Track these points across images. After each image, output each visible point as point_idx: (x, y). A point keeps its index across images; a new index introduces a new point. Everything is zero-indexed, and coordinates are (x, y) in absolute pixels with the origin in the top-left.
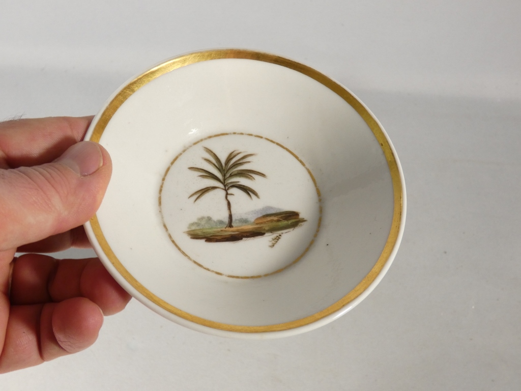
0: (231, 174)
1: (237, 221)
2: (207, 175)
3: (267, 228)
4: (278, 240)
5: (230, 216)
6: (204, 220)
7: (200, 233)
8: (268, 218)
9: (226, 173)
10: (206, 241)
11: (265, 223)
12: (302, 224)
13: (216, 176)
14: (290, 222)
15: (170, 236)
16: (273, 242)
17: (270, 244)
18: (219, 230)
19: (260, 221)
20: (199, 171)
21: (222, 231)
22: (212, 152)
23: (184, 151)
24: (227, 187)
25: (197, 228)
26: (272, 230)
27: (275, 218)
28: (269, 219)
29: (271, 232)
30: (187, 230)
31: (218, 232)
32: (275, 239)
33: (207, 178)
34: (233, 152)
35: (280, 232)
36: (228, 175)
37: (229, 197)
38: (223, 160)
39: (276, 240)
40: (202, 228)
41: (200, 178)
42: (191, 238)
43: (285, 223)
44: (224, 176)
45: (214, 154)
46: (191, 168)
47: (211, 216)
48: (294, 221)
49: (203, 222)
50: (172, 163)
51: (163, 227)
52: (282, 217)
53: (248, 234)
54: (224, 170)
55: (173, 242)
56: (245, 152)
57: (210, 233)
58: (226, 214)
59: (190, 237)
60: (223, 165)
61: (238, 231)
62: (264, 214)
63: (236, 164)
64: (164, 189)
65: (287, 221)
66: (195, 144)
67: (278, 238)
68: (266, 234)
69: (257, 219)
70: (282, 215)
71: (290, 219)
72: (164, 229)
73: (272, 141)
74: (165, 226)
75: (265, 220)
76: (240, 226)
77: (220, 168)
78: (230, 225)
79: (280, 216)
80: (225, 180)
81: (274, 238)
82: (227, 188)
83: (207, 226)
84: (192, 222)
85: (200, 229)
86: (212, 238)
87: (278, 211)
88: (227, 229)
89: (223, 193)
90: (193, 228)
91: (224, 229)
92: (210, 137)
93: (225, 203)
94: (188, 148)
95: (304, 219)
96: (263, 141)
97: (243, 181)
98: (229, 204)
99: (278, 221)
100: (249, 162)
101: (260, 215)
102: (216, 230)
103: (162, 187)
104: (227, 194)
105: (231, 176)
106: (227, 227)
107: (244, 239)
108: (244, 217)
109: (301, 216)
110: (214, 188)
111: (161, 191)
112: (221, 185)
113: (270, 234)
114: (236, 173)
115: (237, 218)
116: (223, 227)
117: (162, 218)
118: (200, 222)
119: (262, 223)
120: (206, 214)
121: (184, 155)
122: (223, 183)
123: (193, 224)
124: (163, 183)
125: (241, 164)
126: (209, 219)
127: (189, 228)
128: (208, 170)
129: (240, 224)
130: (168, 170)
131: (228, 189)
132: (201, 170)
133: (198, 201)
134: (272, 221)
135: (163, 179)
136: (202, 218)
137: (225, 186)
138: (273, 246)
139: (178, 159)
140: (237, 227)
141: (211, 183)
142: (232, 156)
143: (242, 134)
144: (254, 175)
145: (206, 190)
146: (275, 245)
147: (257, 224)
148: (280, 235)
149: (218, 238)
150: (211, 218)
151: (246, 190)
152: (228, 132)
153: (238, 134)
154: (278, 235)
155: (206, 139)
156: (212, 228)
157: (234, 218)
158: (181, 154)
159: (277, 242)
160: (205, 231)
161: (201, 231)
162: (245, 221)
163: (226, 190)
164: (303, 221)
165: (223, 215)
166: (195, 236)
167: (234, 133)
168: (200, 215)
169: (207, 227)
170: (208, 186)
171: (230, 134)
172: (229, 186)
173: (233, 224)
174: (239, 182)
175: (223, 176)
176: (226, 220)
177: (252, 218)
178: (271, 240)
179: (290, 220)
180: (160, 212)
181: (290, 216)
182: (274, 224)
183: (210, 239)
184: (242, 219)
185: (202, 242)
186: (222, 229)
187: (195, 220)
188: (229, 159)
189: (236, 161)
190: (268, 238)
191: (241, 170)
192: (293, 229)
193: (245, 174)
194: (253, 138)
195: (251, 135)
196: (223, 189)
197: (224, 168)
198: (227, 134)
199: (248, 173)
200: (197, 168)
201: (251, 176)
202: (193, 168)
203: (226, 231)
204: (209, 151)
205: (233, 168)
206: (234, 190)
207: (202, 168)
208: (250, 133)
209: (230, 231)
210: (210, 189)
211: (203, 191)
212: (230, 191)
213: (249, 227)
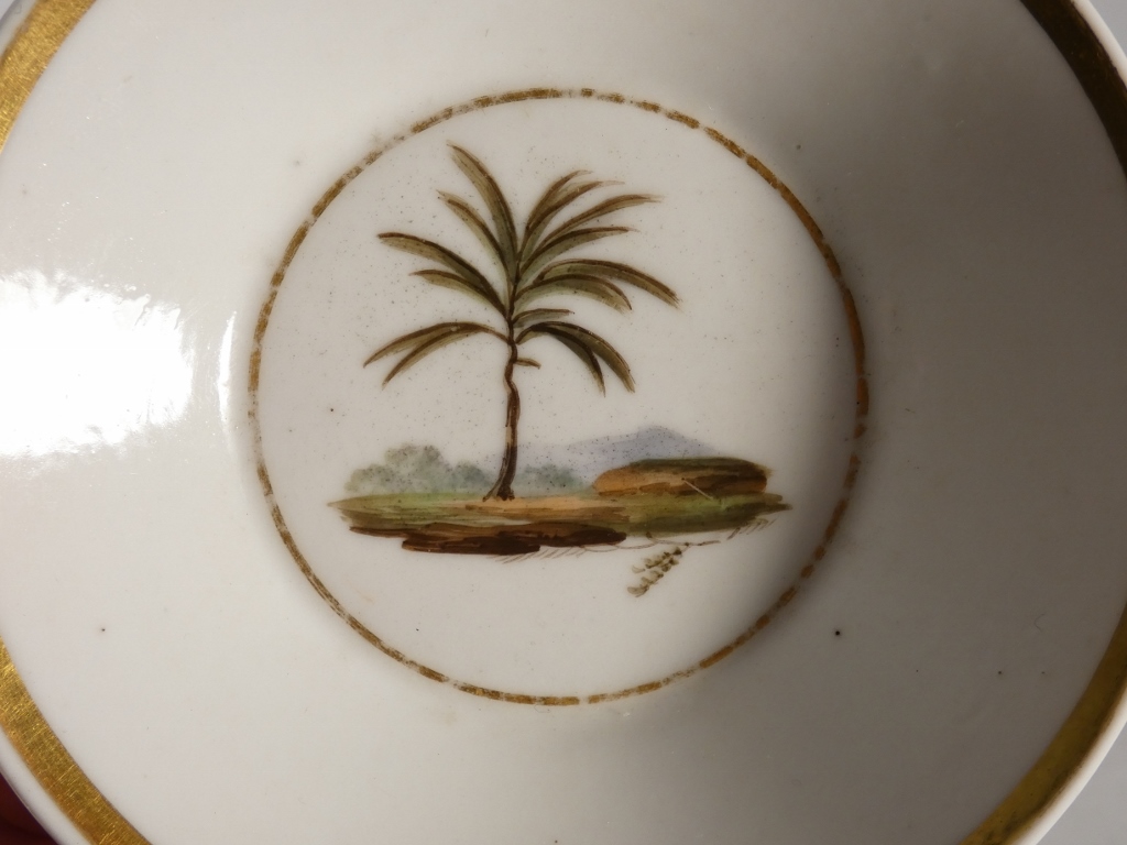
0: (541, 276)
1: (533, 476)
2: (450, 270)
3: (635, 517)
4: (666, 569)
5: (511, 454)
6: (411, 459)
7: (387, 510)
8: (647, 475)
9: (526, 267)
10: (406, 544)
11: (632, 493)
12: (770, 517)
13: (483, 280)
14: (726, 503)
15: (278, 517)
16: (647, 574)
17: (636, 581)
18: (460, 503)
19: (618, 485)
20: (421, 252)
21: (469, 508)
22: (482, 171)
23: (372, 158)
24: (518, 328)
25: (383, 491)
26: (652, 527)
27: (675, 481)
28: (652, 479)
29: (649, 536)
30: (340, 493)
31: (456, 512)
32: (657, 563)
33: (448, 285)
34: (566, 179)
35: (680, 539)
36: (530, 278)
37: (520, 375)
38: (522, 209)
39: (658, 569)
40: (397, 491)
41: (419, 280)
42: (353, 529)
43: (706, 503)
44: (515, 279)
45: (490, 180)
46: (392, 237)
47: (438, 442)
48: (741, 500)
49: (405, 470)
50: (318, 210)
51: (256, 476)
52: (700, 479)
53: (563, 533)
54: (518, 257)
55: (286, 538)
56: (614, 183)
57: (423, 516)
58: (496, 445)
59: (349, 523)
60: (520, 231)
61: (528, 517)
62: (638, 456)
63: (573, 234)
64: (273, 319)
65: (718, 497)
66: (420, 128)
67: (666, 562)
68: (630, 541)
69: (606, 476)
71: (730, 491)
72: (259, 487)
73: (731, 146)
74: (263, 474)
75: (636, 483)
76: (538, 498)
77: (505, 248)
78: (504, 491)
79: (693, 475)
80: (514, 298)
81: (653, 560)
82: (517, 332)
83: (417, 486)
84: (365, 465)
85: (391, 497)
86: (429, 533)
87: (692, 454)
88: (491, 502)
89: (497, 352)
90: (367, 489)
91: (478, 502)
92: (485, 102)
93: (500, 395)
94: (387, 147)
95: (780, 498)
97: (584, 311)
98: (514, 402)
99: (684, 492)
100: (623, 230)
101: (621, 462)
102: (447, 503)
103: (267, 309)
104: (514, 360)
105: (543, 283)
106: (490, 494)
107: (543, 548)
108: (561, 460)
109: (773, 486)
110: (469, 328)
111: (262, 326)
112: (495, 319)
113: (641, 541)
114: (563, 270)
115: (534, 464)
116: (476, 495)
117: (258, 440)
118: (393, 467)
119: (620, 493)
120: (420, 436)
121: (370, 173)
122: (506, 311)
123: (366, 474)
124: (273, 296)
125: (589, 235)
126: (431, 455)
127: (351, 487)
128: (456, 251)
129: (542, 490)
130: (300, 236)
131: (520, 340)
132: (426, 249)
133: (401, 379)
134: (660, 489)
135: (278, 279)
136: (405, 452)
137: (511, 324)
138: (645, 589)
139: (344, 192)
140: (530, 496)
141: (461, 305)
142: (560, 196)
143: (618, 99)
144: (630, 291)
145: (434, 334)
146: (653, 589)
147: (603, 495)
148: (678, 552)
149: (453, 535)
150: (438, 454)
151: (590, 350)
152: (560, 85)
153: (601, 97)
154: (669, 549)
155: (465, 109)
156: (435, 493)
157: (522, 461)
158: (358, 171)
159: (660, 576)
160: (407, 504)
161: (394, 503)
162: (560, 479)
163: (512, 343)
164: (776, 505)
165: (479, 444)
166: (368, 522)
167: (588, 93)
168: (397, 440)
169: (419, 490)
170: (448, 318)
171: (570, 93)
173: (515, 487)
174: (567, 312)
175: (509, 280)
176: (493, 468)
177: (589, 470)
178: (642, 565)
179: (729, 494)
180: (251, 414)
181: (732, 479)
182: (667, 502)
183: (423, 536)
184: (553, 467)
185: (391, 547)
186: (471, 502)
187: (374, 455)
188: (547, 207)
189: (574, 221)
190: (629, 556)
191: (584, 261)
192: (729, 532)
193: (601, 279)
194: (658, 122)
195: (655, 108)
196: (500, 336)
197: (520, 244)
198: (556, 94)
199: (604, 272)
200: (415, 238)
201: (619, 292)
202: (400, 235)
203: (483, 511)
204: (472, 165)
205: (557, 246)
206: (543, 348)
207: (434, 240)
208: (651, 100)
209: (499, 514)
210: (451, 333)
211: (425, 338)
212: (525, 350)
213: (571, 504)
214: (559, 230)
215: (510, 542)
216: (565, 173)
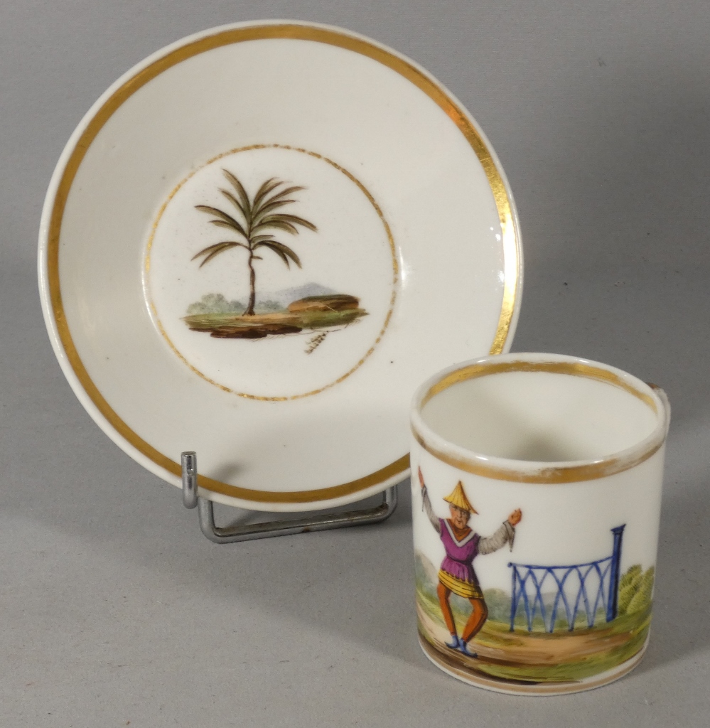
0: (261, 222)
1: (262, 305)
2: (224, 220)
3: (305, 321)
4: (320, 342)
5: (253, 296)
6: (212, 299)
7: (203, 321)
8: (309, 303)
9: (255, 218)
10: (212, 335)
11: (303, 311)
12: (361, 318)
13: (237, 224)
14: (343, 314)
15: (160, 324)
16: (312, 345)
17: (308, 348)
18: (233, 317)
19: (297, 308)
20: (212, 213)
21: (237, 319)
22: (235, 179)
23: (191, 175)
24: (254, 243)
25: (202, 313)
26: (314, 325)
27: (321, 305)
28: (312, 305)
29: (312, 329)
30: (185, 314)
31: (232, 321)
32: (316, 340)
33: (223, 226)
34: (269, 181)
35: (325, 329)
36: (257, 223)
37: (255, 263)
38: (252, 195)
39: (316, 342)
40: (207, 313)
41: (212, 224)
42: (190, 329)
43: (335, 314)
44: (251, 223)
45: (239, 182)
46: (200, 207)
47: (223, 292)
48: (348, 312)
49: (210, 304)
50: (171, 197)
52: (332, 304)
53: (276, 329)
54: (251, 214)
56: (288, 182)
57: (219, 323)
58: (247, 293)
59: (189, 326)
60: (251, 203)
61: (261, 322)
62: (305, 296)
63: (273, 204)
64: (155, 242)
65: (339, 311)
66: (211, 161)
67: (320, 340)
68: (305, 331)
69: (293, 304)
70: (333, 301)
71: (344, 308)
73: (335, 165)
74: (153, 307)
75: (305, 307)
76: (264, 314)
77: (246, 211)
78: (251, 312)
79: (328, 302)
80: (250, 231)
81: (314, 338)
82: (252, 245)
83: (215, 310)
84: (194, 302)
85: (205, 315)
86: (221, 330)
87: (327, 294)
88: (246, 317)
89: (246, 254)
90: (195, 312)
91: (240, 317)
92: (235, 151)
93: (248, 271)
95: (364, 310)
96: (321, 163)
97: (279, 235)
98: (253, 274)
99: (325, 310)
100: (293, 201)
101: (299, 298)
102: (229, 318)
103: (152, 238)
104: (252, 257)
105: (262, 224)
106: (245, 313)
107: (268, 335)
108: (274, 299)
109: (361, 306)
110: (233, 244)
111: (150, 245)
112: (241, 239)
113: (309, 331)
114: (270, 219)
115: (262, 301)
116: (239, 314)
117: (150, 292)
118: (205, 303)
119: (299, 311)
120: (216, 290)
121: (191, 182)
122: (248, 236)
123: (194, 306)
124: (154, 232)
125: (280, 204)
126: (220, 298)
127: (189, 311)
128: (226, 212)
129: (266, 311)
130: (164, 208)
131: (253, 249)
132: (214, 211)
133: (206, 265)
134: (315, 309)
135: (155, 225)
136: (209, 297)
137: (250, 242)
138: (311, 351)
140: (262, 314)
141: (229, 234)
142: (267, 188)
143: (288, 148)
144: (297, 226)
145: (219, 247)
146: (315, 351)
147: (292, 312)
148: (324, 335)
149: (231, 331)
150: (223, 297)
151: (283, 251)
152: (265, 143)
153: (282, 147)
154: (321, 334)
155: (227, 154)
156: (222, 314)
157: (258, 300)
158: (186, 180)
159: (317, 345)
160: (210, 319)
161: (206, 318)
162: (274, 306)
163: (251, 250)
164: (363, 313)
165: (242, 295)
166: (197, 326)
167: (276, 146)
168: (206, 292)
169: (216, 312)
170: (224, 240)
171: (269, 146)
172: (257, 242)
173: (255, 310)
174: (272, 236)
175: (248, 223)
176: (246, 302)
177: (285, 302)
178: (309, 341)
179: (343, 310)
181: (345, 303)
182: (319, 315)
183: (220, 332)
184: (271, 301)
185: (207, 335)
186: (238, 317)
187: (197, 298)
188: (261, 194)
189: (274, 198)
190: (306, 336)
191: (281, 215)
192: (344, 326)
193: (285, 222)
194: (305, 157)
195: (303, 151)
196: (246, 247)
197: (251, 208)
198: (263, 147)
199: (289, 220)
200: (209, 207)
201: (293, 227)
202: (203, 206)
203: (243, 321)
204: (233, 178)
205: (267, 209)
206: (263, 251)
207: (216, 208)
208: (301, 147)
209: (249, 322)
210: (225, 246)
211: (215, 248)
212: (258, 252)
213: (278, 317)
214: (267, 202)
215: (254, 333)
216: (268, 179)
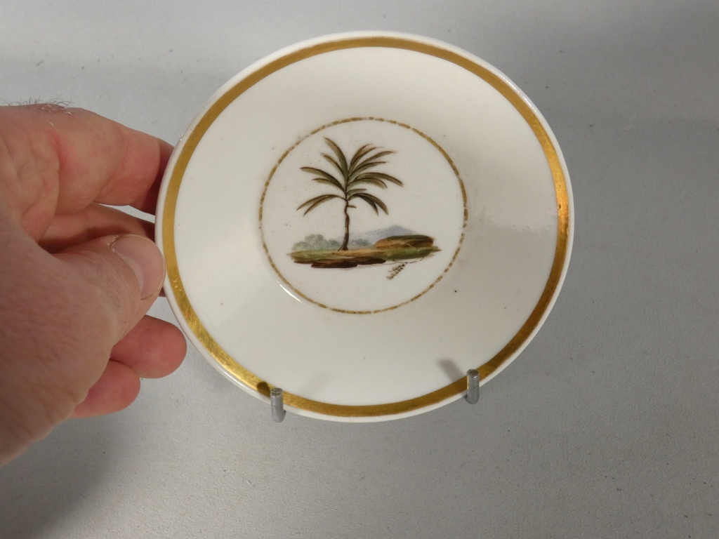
0: (356, 178)
1: (355, 243)
2: (325, 178)
3: (389, 255)
4: (399, 271)
5: (347, 236)
6: (313, 239)
7: (306, 256)
8: (392, 241)
9: (351, 176)
10: (313, 266)
11: (388, 247)
12: (434, 253)
13: (336, 180)
14: (419, 250)
15: (270, 259)
16: (393, 272)
17: (389, 275)
18: (330, 252)
19: (383, 245)
20: (315, 173)
21: (333, 254)
22: (335, 145)
23: (298, 143)
24: (348, 196)
25: (304, 249)
26: (395, 257)
27: (403, 243)
28: (394, 242)
29: (394, 260)
30: (290, 251)
31: (329, 255)
32: (396, 269)
33: (324, 183)
34: (364, 147)
35: (404, 261)
36: (352, 179)
37: (350, 211)
38: (349, 157)
39: (397, 271)
40: (309, 249)
41: (315, 181)
42: (295, 262)
43: (413, 250)
44: (347, 180)
45: (338, 148)
46: (305, 168)
47: (322, 234)
48: (424, 248)
49: (312, 242)
50: (280, 161)
51: (262, 247)
52: (411, 242)
53: (365, 260)
54: (348, 172)
55: (273, 266)
56: (381, 147)
57: (318, 257)
58: (341, 233)
59: (294, 260)
60: (349, 164)
61: (353, 256)
62: (390, 235)
63: (368, 164)
64: (266, 198)
65: (417, 247)
66: (314, 132)
67: (400, 269)
68: (387, 262)
69: (380, 242)
70: (411, 240)
71: (421, 245)
72: (264, 251)
73: (421, 134)
74: (265, 246)
75: (389, 244)
76: (357, 250)
77: (344, 170)
78: (345, 248)
79: (408, 241)
80: (347, 186)
82: (348, 197)
83: (316, 247)
84: (298, 242)
85: (307, 251)
86: (320, 262)
87: (408, 234)
88: (341, 252)
89: (343, 203)
90: (299, 249)
91: (336, 252)
92: (336, 123)
93: (343, 217)
94: (303, 139)
95: (437, 247)
96: (410, 132)
97: (371, 189)
98: (347, 219)
99: (405, 246)
100: (384, 162)
101: (384, 237)
102: (326, 252)
103: (264, 194)
104: (347, 206)
105: (357, 180)
106: (340, 249)
107: (358, 265)
108: (364, 237)
109: (435, 244)
110: (332, 196)
111: (262, 200)
112: (341, 193)
113: (391, 262)
114: (364, 176)
115: (354, 239)
116: (335, 249)
117: (263, 236)
118: (308, 242)
119: (384, 247)
120: (316, 231)
121: (297, 149)
122: (344, 190)
123: (299, 244)
124: (266, 189)
125: (373, 164)
126: (320, 238)
127: (294, 249)
128: (327, 172)
129: (357, 247)
130: (274, 170)
131: (350, 199)
132: (317, 171)
133: (309, 214)
134: (397, 246)
135: (267, 184)
136: (311, 237)
137: (346, 194)
138: (392, 277)
139: (289, 155)
140: (353, 249)
141: (329, 189)
142: (362, 153)
143: (382, 120)
144: (386, 182)
145: (320, 199)
146: (395, 277)
147: (378, 248)
148: (403, 265)
149: (329, 263)
150: (322, 237)
151: (373, 201)
152: (362, 116)
153: (376, 119)
154: (401, 264)
155: (329, 125)
156: (321, 250)
157: (351, 238)
158: (293, 148)
159: (397, 273)
160: (312, 254)
161: (308, 253)
162: (364, 243)
163: (347, 200)
164: (436, 250)
165: (337, 233)
166: (300, 260)
167: (371, 118)
168: (309, 233)
169: (316, 249)
170: (325, 193)
171: (365, 119)
172: (352, 194)
173: (348, 246)
174: (365, 190)
175: (345, 180)
176: (341, 240)
177: (373, 240)
178: (391, 270)
179: (420, 247)
180: (260, 228)
181: (421, 242)
182: (400, 250)
183: (318, 263)
184: (361, 240)
185: (308, 267)
186: (334, 252)
187: (301, 238)
188: (357, 156)
189: (367, 160)
190: (388, 266)
191: (371, 173)
192: (420, 259)
193: (376, 178)
194: (396, 127)
195: (395, 122)
196: (342, 198)
197: (349, 168)
198: (360, 119)
199: (380, 177)
200: (313, 168)
201: (383, 183)
202: (308, 168)
203: (338, 255)
204: (332, 144)
205: (361, 169)
206: (357, 201)
208: (394, 120)
209: (344, 255)
210: (325, 198)
211: (317, 200)
212: (352, 202)
213: (366, 251)
214: (362, 163)
215: (347, 264)
216: (364, 145)
